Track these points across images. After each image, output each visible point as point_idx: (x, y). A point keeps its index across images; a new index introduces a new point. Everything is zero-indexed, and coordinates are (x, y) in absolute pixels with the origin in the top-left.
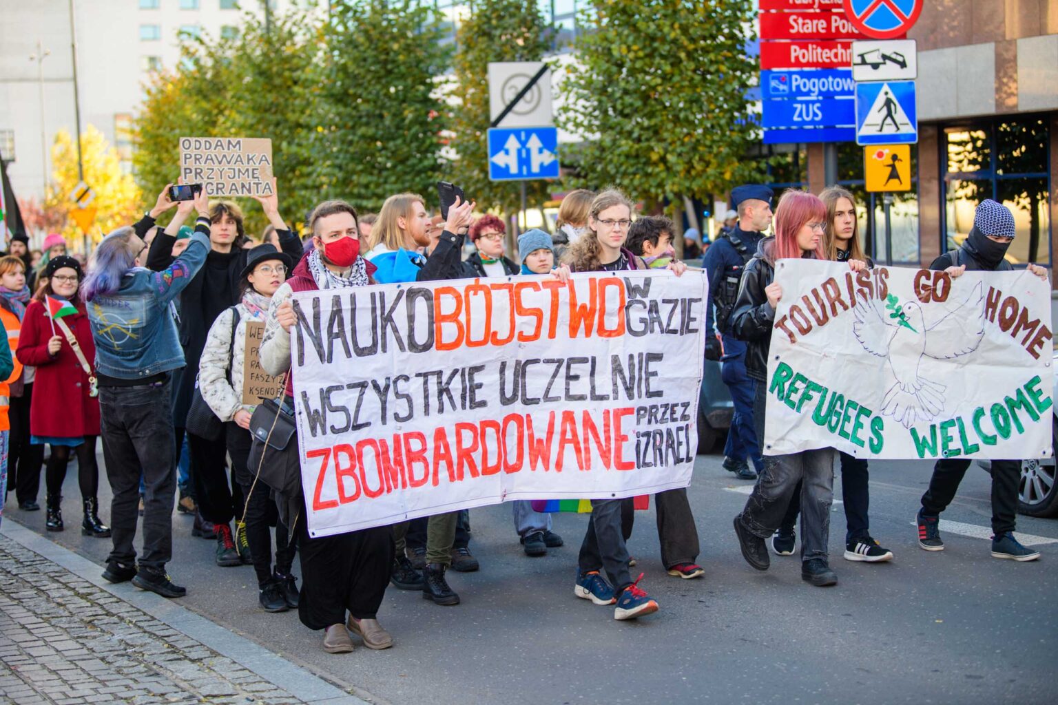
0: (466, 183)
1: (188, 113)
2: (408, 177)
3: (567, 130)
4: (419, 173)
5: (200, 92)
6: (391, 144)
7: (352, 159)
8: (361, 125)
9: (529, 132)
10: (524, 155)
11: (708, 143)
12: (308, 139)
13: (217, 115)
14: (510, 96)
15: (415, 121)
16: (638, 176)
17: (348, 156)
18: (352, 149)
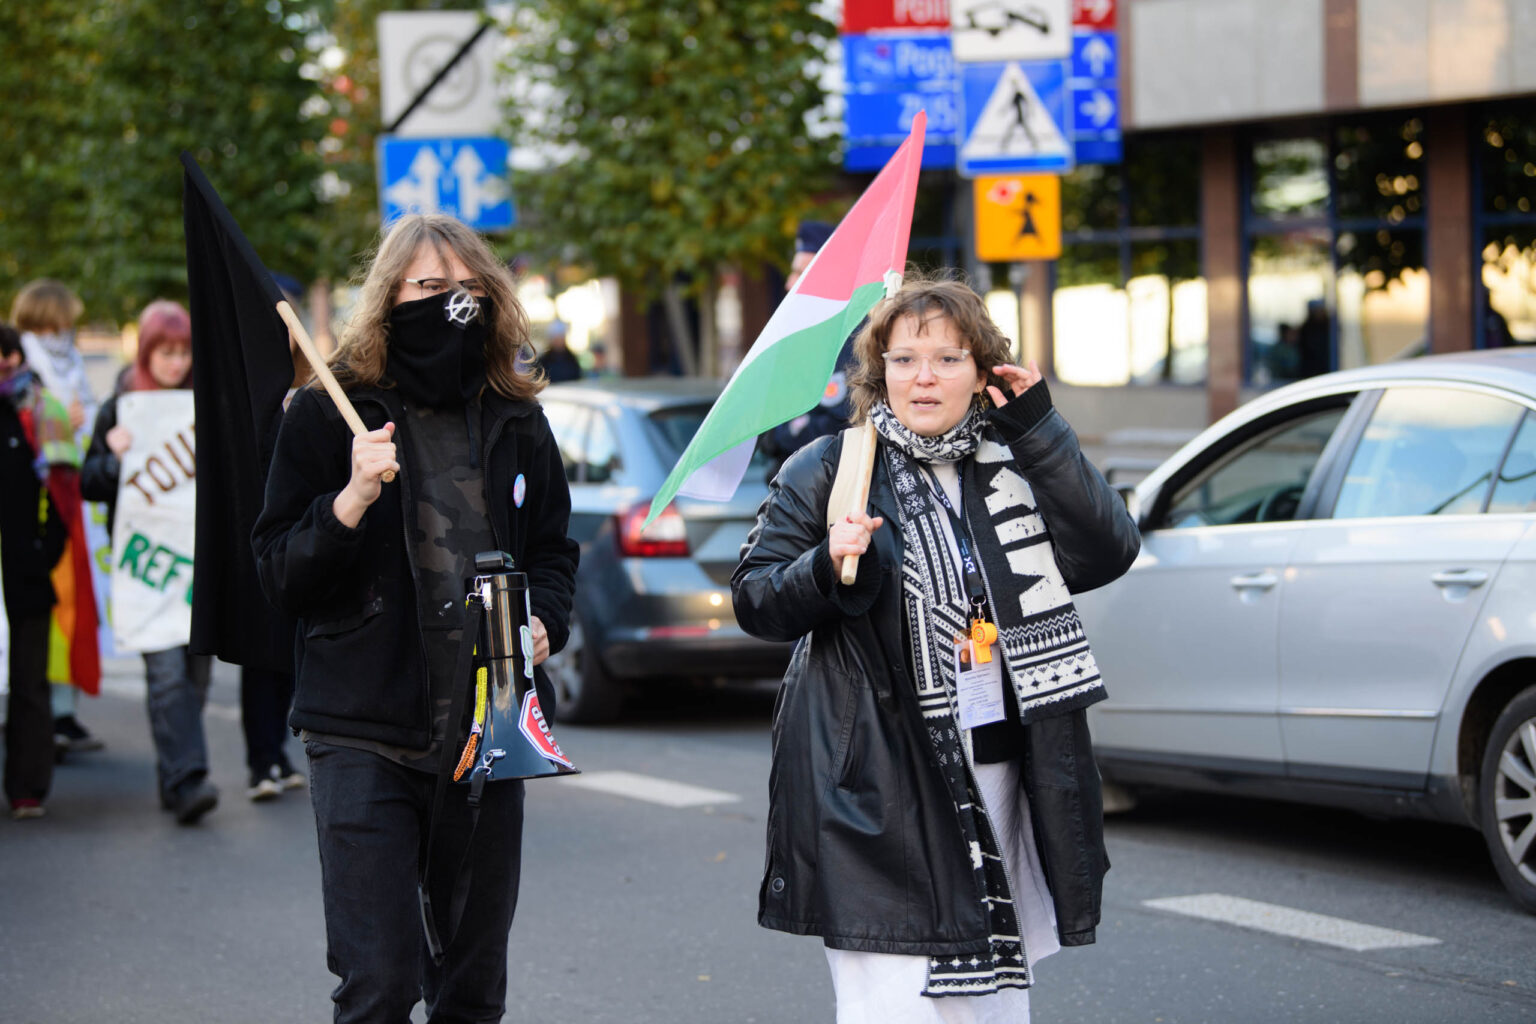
9: (457, 144)
10: (448, 186)
14: (421, 76)
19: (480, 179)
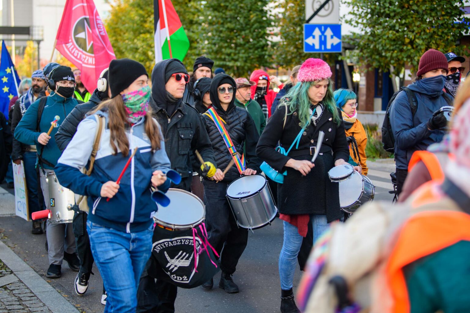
0: (286, 54)
1: (133, 16)
2: (251, 51)
3: (352, 25)
4: (257, 48)
5: (139, 5)
6: (243, 33)
7: (221, 40)
8: (227, 23)
9: (326, 26)
10: (323, 39)
11: (440, 34)
12: (198, 29)
13: (147, 18)
14: (317, 6)
15: (256, 21)
16: (396, 52)
17: (220, 38)
18: (222, 35)
19: (332, 37)
